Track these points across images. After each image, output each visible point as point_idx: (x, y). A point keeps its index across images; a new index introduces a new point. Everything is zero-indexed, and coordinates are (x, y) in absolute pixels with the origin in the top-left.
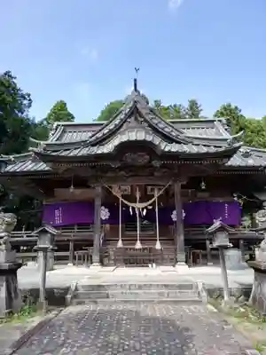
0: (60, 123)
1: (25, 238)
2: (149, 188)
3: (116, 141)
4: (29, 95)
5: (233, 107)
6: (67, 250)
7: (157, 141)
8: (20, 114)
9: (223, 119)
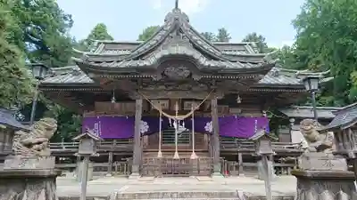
0: (100, 41)
1: (64, 149)
2: (186, 103)
3: (158, 55)
4: (70, 16)
5: (258, 36)
6: (107, 161)
7: (197, 55)
8: (61, 34)
9: (253, 43)
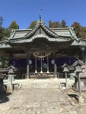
0: (14, 30)
1: (4, 71)
5: (77, 23)
9: (72, 28)
